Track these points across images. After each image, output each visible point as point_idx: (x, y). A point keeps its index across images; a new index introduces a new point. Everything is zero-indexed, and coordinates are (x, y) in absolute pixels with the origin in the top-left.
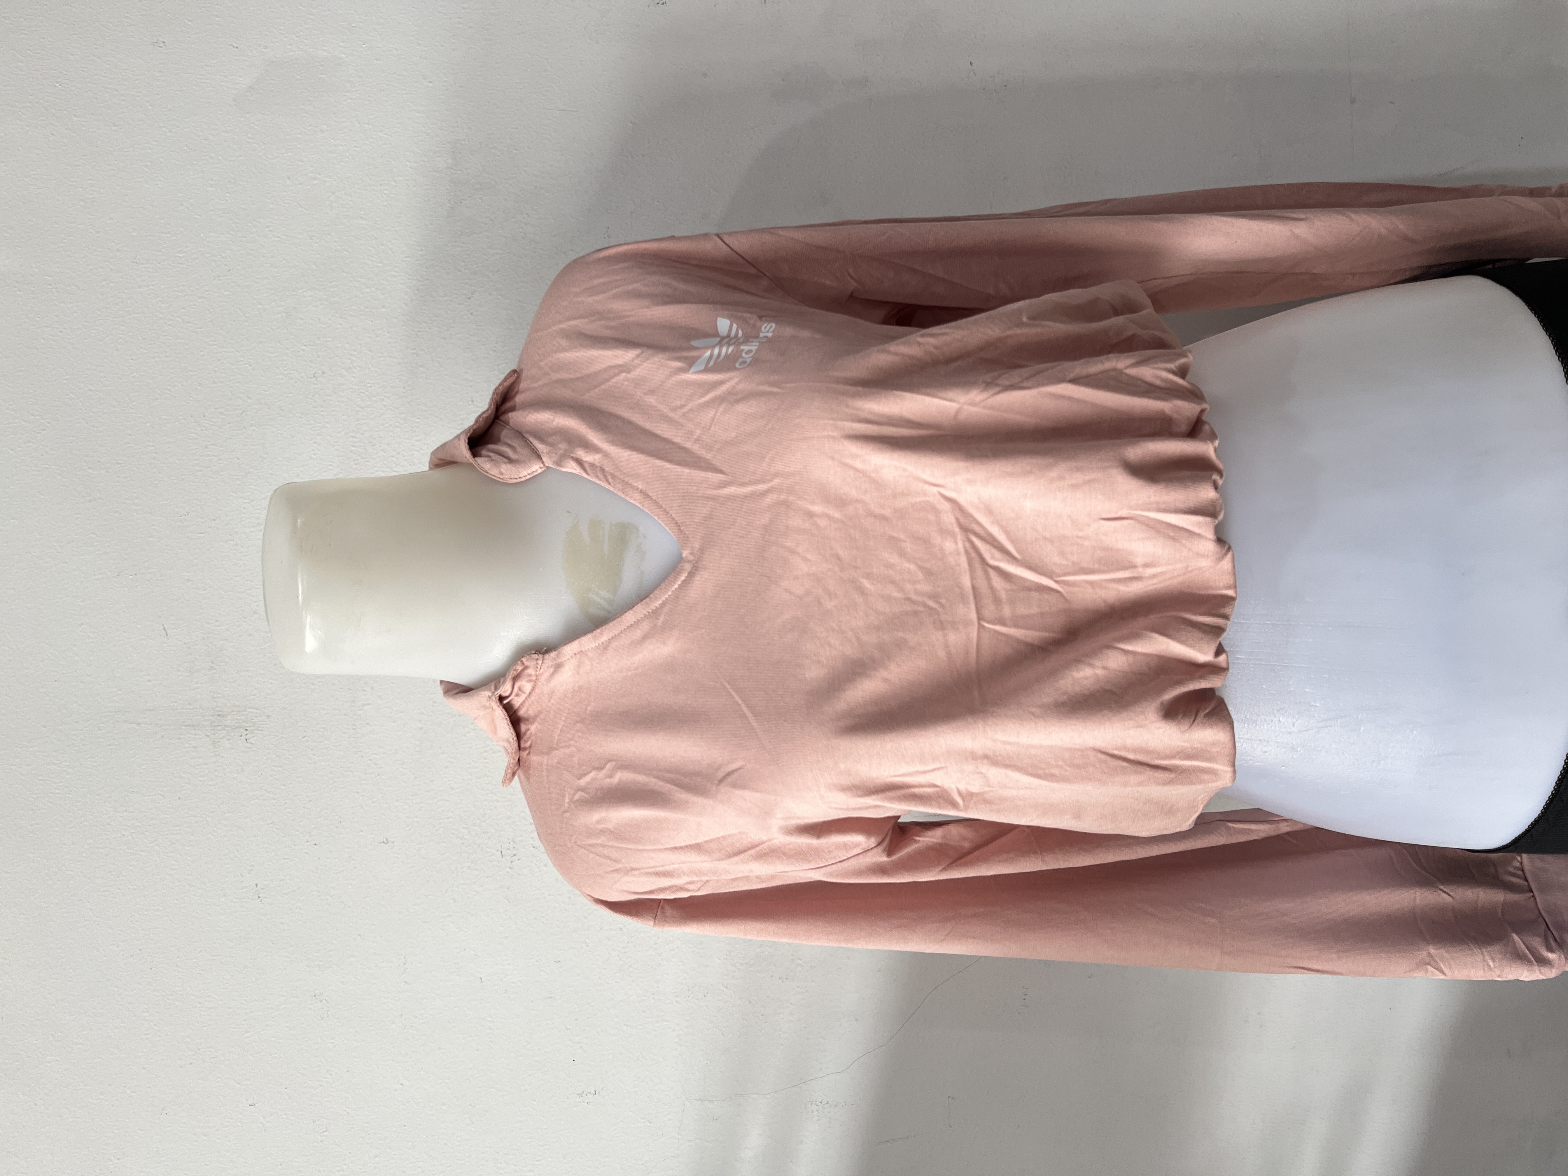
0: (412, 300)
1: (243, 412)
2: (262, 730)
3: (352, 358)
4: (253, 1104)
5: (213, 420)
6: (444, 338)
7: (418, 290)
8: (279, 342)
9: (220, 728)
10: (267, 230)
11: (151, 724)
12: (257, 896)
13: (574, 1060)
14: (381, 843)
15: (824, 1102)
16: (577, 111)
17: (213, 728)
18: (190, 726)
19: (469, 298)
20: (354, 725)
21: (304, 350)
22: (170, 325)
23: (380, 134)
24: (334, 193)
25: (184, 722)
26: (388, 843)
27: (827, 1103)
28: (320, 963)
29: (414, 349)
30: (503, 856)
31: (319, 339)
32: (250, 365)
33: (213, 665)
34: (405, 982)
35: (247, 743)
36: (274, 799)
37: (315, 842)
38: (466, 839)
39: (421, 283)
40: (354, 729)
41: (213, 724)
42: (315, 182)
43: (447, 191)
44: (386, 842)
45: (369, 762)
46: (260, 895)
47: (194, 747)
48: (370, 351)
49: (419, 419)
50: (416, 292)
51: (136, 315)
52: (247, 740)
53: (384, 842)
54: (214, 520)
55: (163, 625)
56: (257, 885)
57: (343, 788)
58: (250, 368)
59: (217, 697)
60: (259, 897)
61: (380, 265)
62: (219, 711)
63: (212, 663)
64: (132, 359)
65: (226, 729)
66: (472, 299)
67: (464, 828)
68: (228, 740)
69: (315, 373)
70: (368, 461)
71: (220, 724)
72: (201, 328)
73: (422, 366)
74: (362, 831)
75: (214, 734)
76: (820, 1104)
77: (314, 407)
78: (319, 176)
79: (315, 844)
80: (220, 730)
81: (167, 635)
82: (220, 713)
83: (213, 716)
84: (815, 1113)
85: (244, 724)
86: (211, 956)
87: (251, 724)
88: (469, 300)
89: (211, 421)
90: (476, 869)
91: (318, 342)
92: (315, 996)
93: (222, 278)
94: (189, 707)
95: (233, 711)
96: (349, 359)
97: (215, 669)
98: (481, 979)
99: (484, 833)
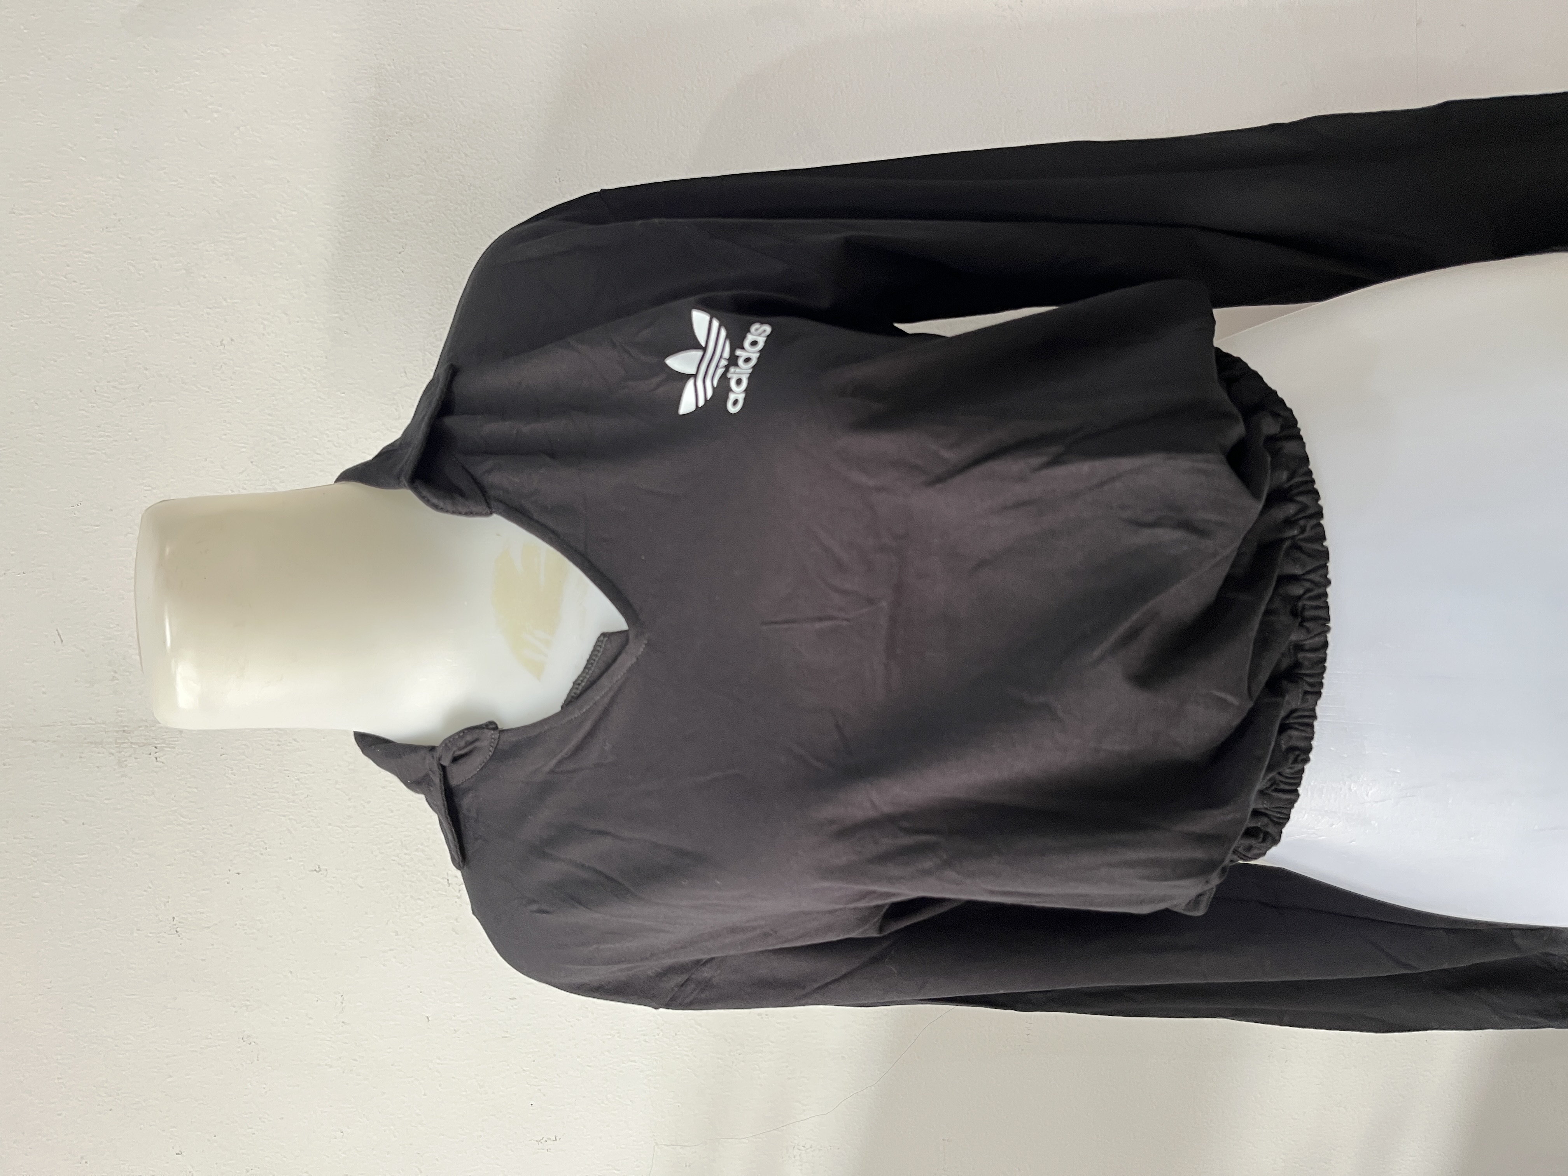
0: (333, 255)
1: (140, 386)
2: (174, 748)
3: (266, 322)
4: (180, 1153)
5: (105, 395)
6: (371, 300)
7: (339, 243)
8: (179, 304)
9: (125, 745)
10: (162, 172)
11: (48, 741)
12: (175, 930)
13: (532, 1105)
14: (312, 871)
15: (808, 1146)
16: (520, 30)
17: (118, 745)
18: (92, 743)
19: (400, 253)
20: (279, 741)
21: (208, 313)
22: (54, 285)
23: (291, 57)
24: (238, 128)
25: (85, 739)
26: (320, 871)
27: (811, 1147)
28: (248, 1003)
29: (337, 313)
30: (449, 884)
31: (225, 300)
32: (147, 331)
33: (116, 675)
34: (343, 1022)
35: (157, 761)
36: (190, 824)
37: (238, 871)
38: (408, 866)
39: (343, 235)
40: (278, 745)
41: (118, 741)
42: (216, 115)
43: (370, 126)
44: (318, 870)
45: (297, 782)
46: (178, 930)
47: (98, 767)
48: (286, 314)
49: (344, 393)
50: (338, 245)
51: (14, 275)
52: (156, 758)
53: (315, 870)
54: (111, 510)
55: (57, 630)
56: (174, 918)
57: (268, 811)
58: (146, 334)
59: (122, 711)
60: (176, 931)
61: (294, 213)
62: (124, 726)
63: (115, 672)
64: (12, 326)
65: (133, 746)
66: (402, 253)
67: (406, 854)
68: (136, 758)
69: (223, 340)
70: (287, 442)
71: (126, 741)
72: (88, 288)
73: (347, 333)
74: (290, 858)
75: (120, 752)
76: (803, 1148)
77: (222, 380)
78: (220, 109)
79: (238, 874)
80: (125, 748)
81: (62, 641)
82: (126, 728)
83: (117, 732)
84: (798, 1158)
85: (154, 740)
86: (127, 995)
87: (161, 741)
88: (399, 256)
89: (105, 397)
90: (420, 899)
91: (224, 303)
92: (243, 1039)
93: (111, 230)
94: (90, 722)
95: (140, 727)
96: (262, 323)
97: (118, 680)
98: (428, 1018)
99: (428, 859)
